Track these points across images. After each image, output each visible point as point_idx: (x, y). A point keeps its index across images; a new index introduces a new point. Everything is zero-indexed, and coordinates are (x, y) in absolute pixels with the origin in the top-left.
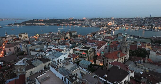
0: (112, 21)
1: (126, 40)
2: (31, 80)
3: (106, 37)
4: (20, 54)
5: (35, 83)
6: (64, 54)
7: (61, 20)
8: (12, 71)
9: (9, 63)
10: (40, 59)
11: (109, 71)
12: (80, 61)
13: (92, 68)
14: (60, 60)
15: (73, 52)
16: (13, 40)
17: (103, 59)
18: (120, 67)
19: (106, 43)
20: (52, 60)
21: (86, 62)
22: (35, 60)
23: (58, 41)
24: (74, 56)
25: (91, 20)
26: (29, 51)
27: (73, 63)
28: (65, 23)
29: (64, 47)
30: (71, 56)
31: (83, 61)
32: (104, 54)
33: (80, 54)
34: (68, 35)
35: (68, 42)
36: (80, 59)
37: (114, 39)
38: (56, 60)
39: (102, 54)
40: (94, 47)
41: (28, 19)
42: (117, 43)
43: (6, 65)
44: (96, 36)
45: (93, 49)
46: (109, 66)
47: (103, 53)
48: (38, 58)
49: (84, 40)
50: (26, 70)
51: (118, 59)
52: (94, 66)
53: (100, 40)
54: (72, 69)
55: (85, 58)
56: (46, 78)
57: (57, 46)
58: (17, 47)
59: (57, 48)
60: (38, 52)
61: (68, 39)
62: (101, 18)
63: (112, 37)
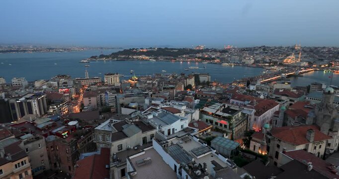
0: (295, 54)
1: (331, 101)
2: (120, 161)
3: (277, 90)
4: (105, 111)
5: (126, 168)
6: (182, 120)
7: (180, 50)
8: (91, 139)
9: (88, 124)
10: (137, 124)
11: (281, 170)
12: (214, 138)
13: (240, 158)
14: (173, 129)
15: (201, 117)
16: (95, 84)
17: (269, 141)
18: (311, 166)
19: (278, 104)
20: (158, 128)
21: (226, 141)
22: (127, 123)
23: (171, 91)
24: (201, 125)
25: (243, 50)
26: (119, 106)
27: (198, 140)
28: (188, 56)
29: (182, 105)
30: (195, 124)
31: (220, 139)
32: (272, 130)
33: (214, 123)
34: (192, 82)
35: (190, 95)
36: (214, 134)
37: (299, 96)
38: (165, 129)
39: (266, 128)
40: (246, 111)
41: (122, 48)
42: (306, 106)
43: (82, 128)
44: (252, 88)
45: (243, 114)
46: (283, 160)
47: (268, 126)
48: (134, 121)
49: (225, 93)
50: (113, 140)
51: (307, 146)
52: (246, 154)
53: (262, 97)
54: (197, 152)
55: (224, 132)
56: (144, 162)
57: (169, 101)
58: (101, 98)
59: (169, 105)
60: (134, 110)
61: (191, 89)
62: (268, 47)
63: (295, 91)
